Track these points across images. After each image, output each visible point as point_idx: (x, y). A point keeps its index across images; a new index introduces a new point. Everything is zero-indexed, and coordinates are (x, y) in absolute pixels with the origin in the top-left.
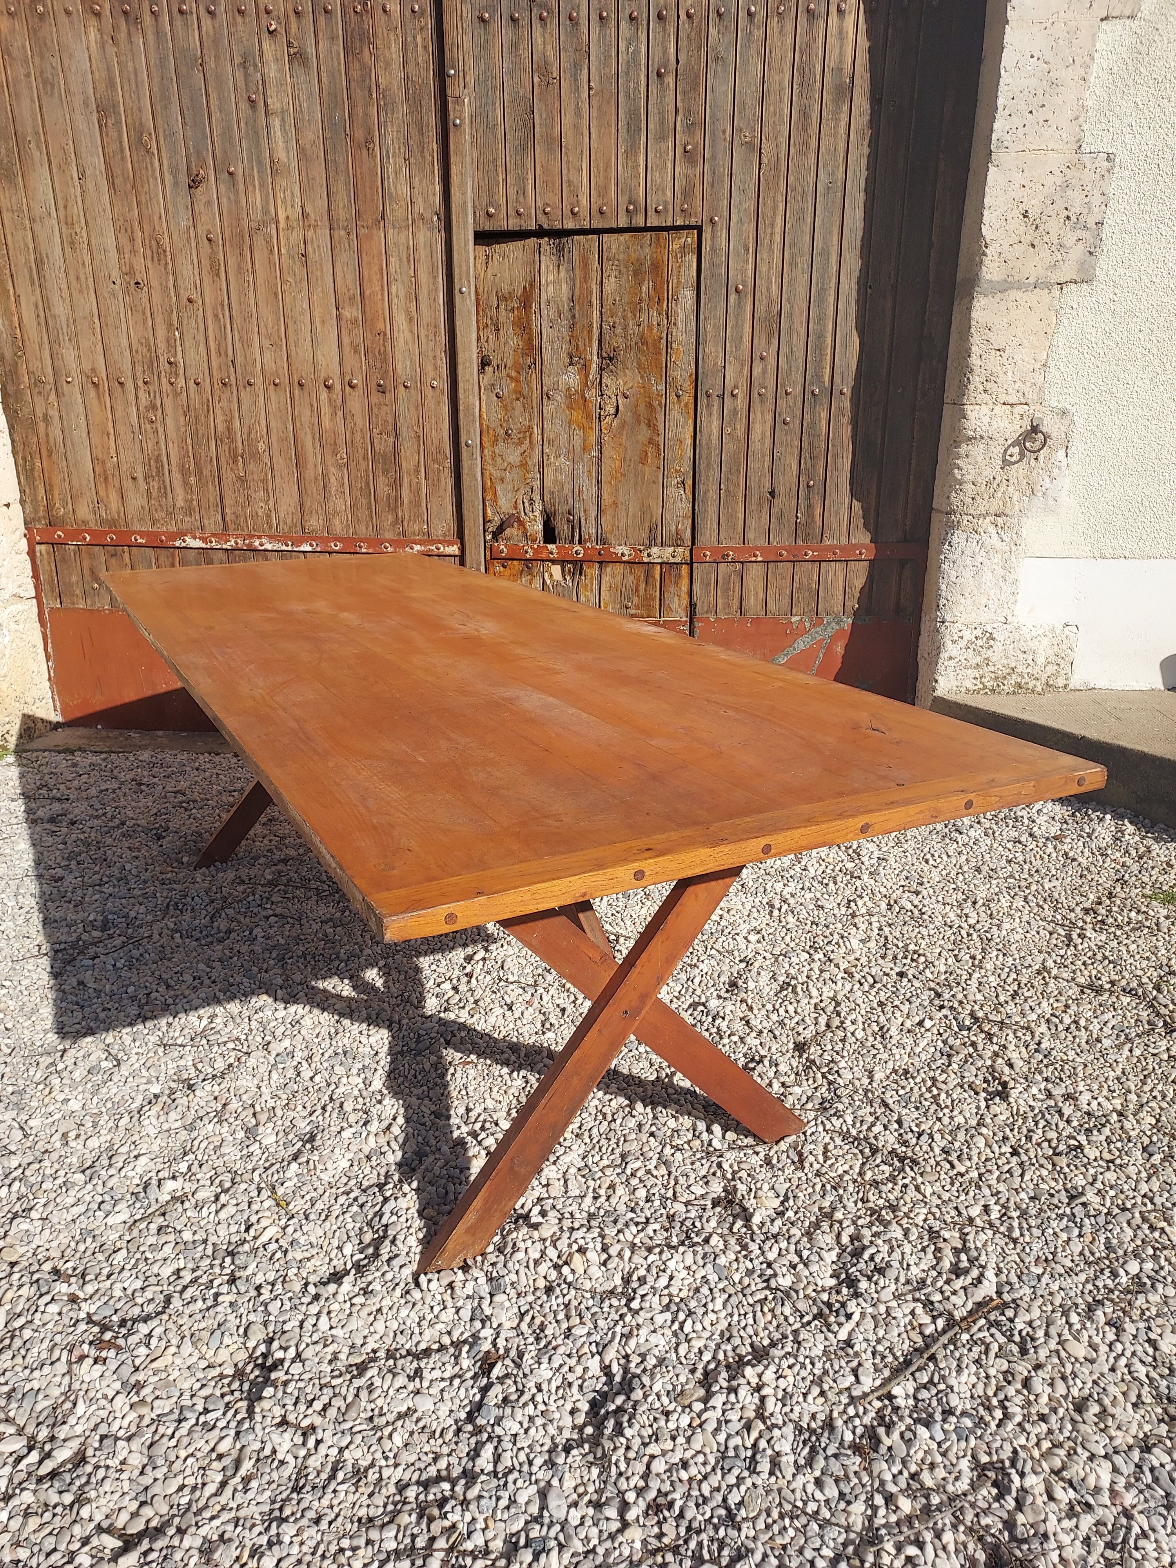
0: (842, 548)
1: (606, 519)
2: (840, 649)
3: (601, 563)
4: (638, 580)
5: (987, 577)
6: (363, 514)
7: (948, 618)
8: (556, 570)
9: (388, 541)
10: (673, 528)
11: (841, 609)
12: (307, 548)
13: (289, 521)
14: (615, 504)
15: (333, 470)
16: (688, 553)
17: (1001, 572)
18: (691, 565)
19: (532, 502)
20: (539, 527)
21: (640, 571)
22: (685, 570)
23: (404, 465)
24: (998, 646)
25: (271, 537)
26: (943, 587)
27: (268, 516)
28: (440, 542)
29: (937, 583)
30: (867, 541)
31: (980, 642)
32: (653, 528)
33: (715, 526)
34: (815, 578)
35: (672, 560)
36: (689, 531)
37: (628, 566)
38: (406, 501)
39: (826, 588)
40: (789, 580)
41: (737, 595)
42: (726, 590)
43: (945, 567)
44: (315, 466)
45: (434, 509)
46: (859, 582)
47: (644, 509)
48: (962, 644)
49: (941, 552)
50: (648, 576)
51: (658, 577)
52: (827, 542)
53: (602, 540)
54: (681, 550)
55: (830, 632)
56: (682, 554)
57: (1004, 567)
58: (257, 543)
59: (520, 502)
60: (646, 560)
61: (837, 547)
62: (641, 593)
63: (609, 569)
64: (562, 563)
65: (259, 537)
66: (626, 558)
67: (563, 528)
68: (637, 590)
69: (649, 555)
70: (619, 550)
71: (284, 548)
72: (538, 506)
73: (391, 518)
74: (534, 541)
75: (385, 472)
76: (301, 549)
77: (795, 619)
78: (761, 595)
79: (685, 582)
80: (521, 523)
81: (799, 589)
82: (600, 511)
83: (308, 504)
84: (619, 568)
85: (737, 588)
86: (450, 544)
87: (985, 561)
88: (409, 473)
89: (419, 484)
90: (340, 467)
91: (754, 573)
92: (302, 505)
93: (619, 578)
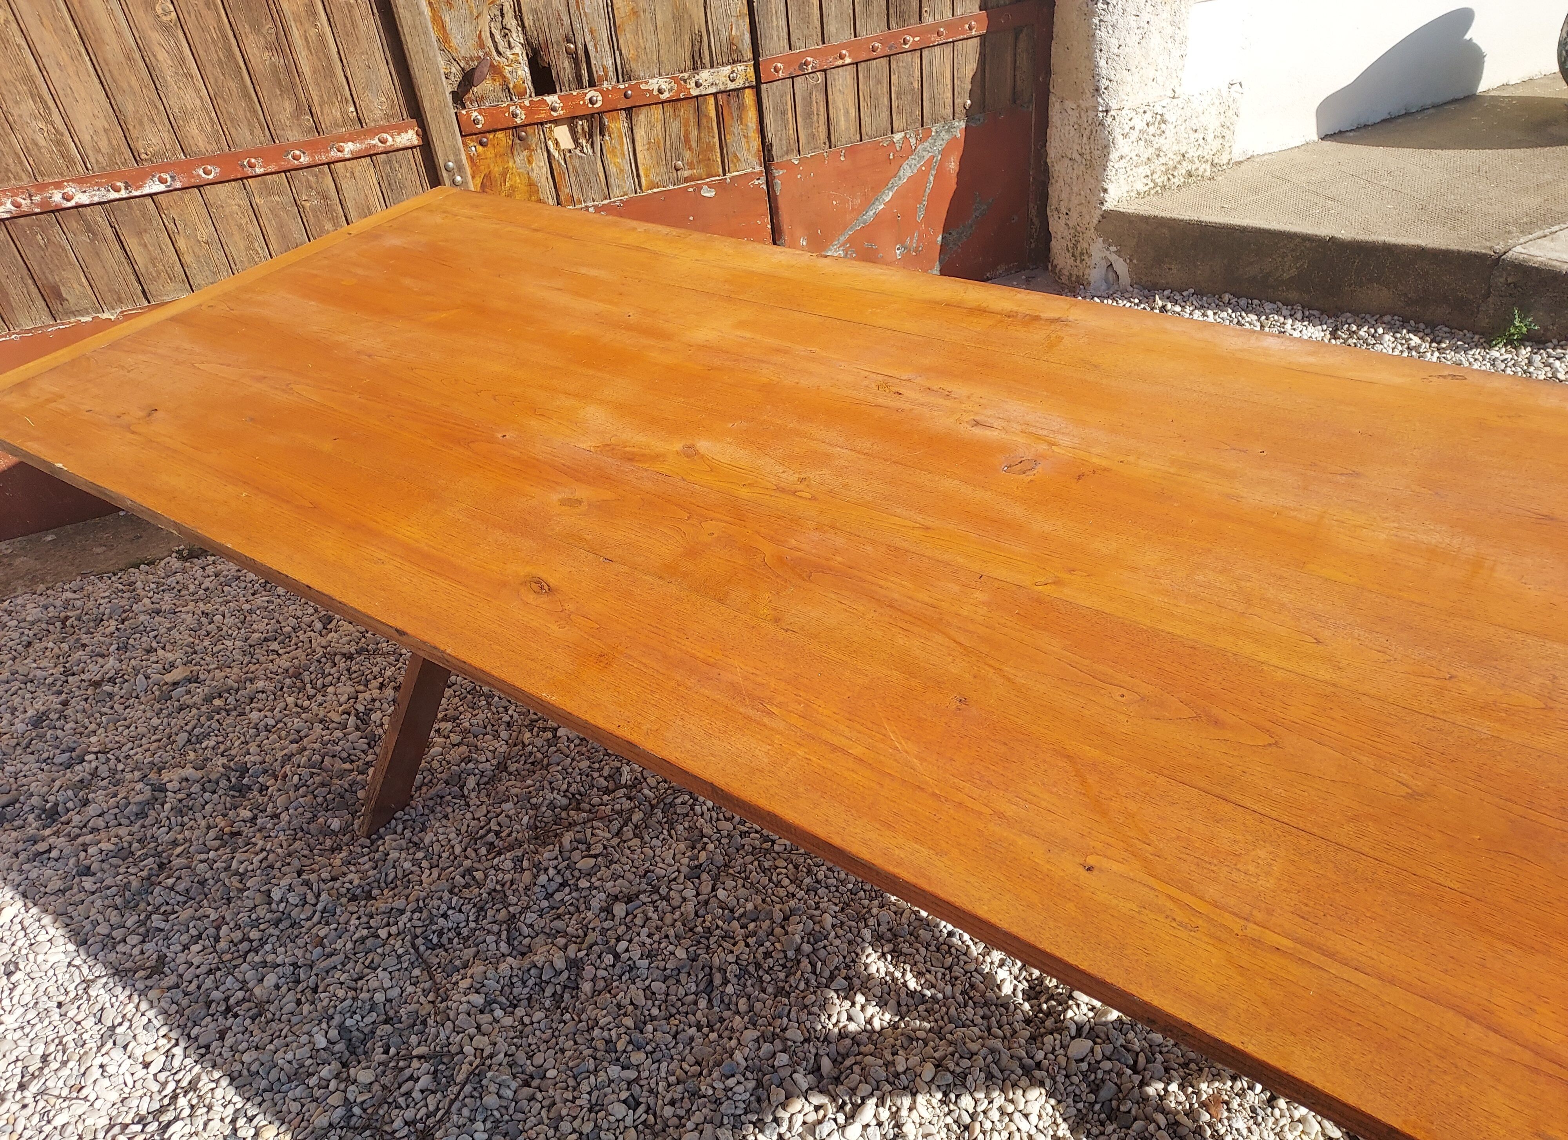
0: (948, 25)
1: (626, 39)
2: (953, 166)
3: (629, 110)
4: (686, 124)
5: (1155, 40)
6: (237, 107)
7: (1114, 105)
8: (562, 133)
9: (296, 146)
10: (724, 35)
11: (950, 111)
12: (156, 187)
13: (104, 145)
14: (635, 13)
15: (155, 37)
16: (751, 71)
17: (1169, 30)
18: (757, 89)
19: (505, 32)
20: (524, 72)
21: (687, 111)
22: (749, 97)
23: (285, 6)
24: (1169, 129)
25: (80, 181)
26: (1102, 63)
27: (59, 143)
28: (384, 130)
29: (1090, 58)
30: (976, 10)
31: (1152, 130)
32: (696, 42)
33: (783, 22)
34: (917, 73)
35: (731, 86)
36: (747, 36)
37: (668, 107)
38: (306, 69)
39: (931, 85)
40: (886, 83)
41: (823, 119)
42: (809, 115)
43: (1101, 34)
44: (119, 33)
45: (359, 77)
46: (969, 68)
47: (679, 16)
48: (1134, 135)
49: (1093, 14)
50: (699, 114)
51: (713, 114)
52: (928, 20)
53: (624, 74)
54: (740, 67)
55: (940, 145)
56: (744, 72)
57: (1173, 23)
58: (57, 197)
59: (486, 35)
60: (694, 92)
61: (939, 25)
62: (694, 144)
63: (641, 118)
64: (571, 121)
65: (58, 185)
66: (665, 96)
67: (563, 67)
68: (687, 141)
69: (698, 85)
70: (654, 84)
71: (114, 195)
72: (517, 37)
73: (288, 106)
74: (522, 95)
75: (256, 28)
76: (146, 190)
77: (898, 137)
78: (853, 113)
79: (751, 115)
80: (496, 70)
81: (899, 94)
82: (614, 28)
83: (129, 108)
84: (656, 113)
85: (823, 110)
86: (401, 130)
87: (1153, 19)
88: (298, 19)
89: (321, 37)
90: (166, 28)
91: (842, 81)
92: (117, 113)
93: (659, 127)
